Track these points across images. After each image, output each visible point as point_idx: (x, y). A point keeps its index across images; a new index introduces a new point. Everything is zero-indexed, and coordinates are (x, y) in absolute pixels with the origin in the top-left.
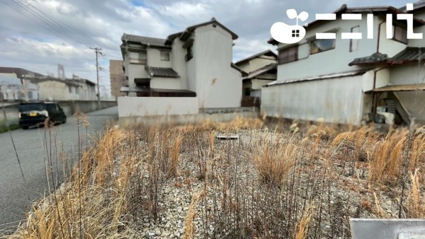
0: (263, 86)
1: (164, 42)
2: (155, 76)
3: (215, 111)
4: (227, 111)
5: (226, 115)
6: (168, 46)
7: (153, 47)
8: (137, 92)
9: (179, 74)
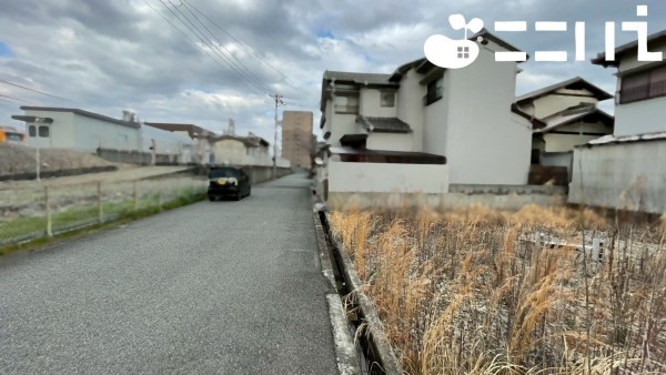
0: (577, 147)
1: (388, 78)
2: (376, 131)
3: (478, 189)
4: (501, 190)
5: (497, 197)
6: (393, 83)
7: (372, 86)
8: (341, 155)
9: (412, 127)
